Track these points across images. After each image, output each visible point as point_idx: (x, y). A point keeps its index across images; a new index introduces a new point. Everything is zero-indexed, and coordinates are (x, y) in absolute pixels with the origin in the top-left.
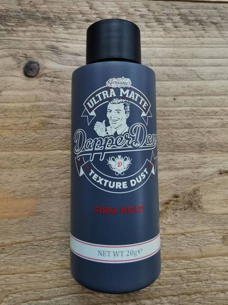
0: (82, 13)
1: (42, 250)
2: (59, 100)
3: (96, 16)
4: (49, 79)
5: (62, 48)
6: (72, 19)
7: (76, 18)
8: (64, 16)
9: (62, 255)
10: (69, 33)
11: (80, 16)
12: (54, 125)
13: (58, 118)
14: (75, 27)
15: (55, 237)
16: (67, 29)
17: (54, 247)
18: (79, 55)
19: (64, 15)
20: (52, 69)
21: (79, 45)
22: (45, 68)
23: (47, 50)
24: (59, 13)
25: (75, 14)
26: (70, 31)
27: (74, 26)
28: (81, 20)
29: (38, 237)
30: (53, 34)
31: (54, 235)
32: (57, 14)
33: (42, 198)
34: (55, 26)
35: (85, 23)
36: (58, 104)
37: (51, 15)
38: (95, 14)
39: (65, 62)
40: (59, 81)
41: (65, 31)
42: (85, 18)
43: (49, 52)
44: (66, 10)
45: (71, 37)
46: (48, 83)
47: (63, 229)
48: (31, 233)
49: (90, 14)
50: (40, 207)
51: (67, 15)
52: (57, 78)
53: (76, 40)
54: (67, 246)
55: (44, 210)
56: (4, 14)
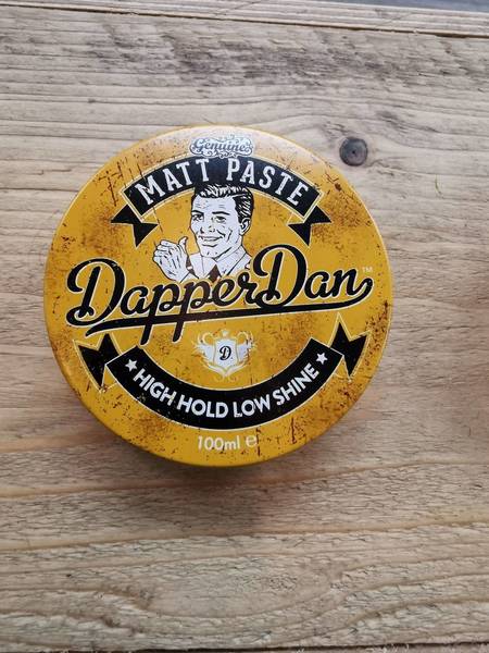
0: (434, 60)
1: (397, 486)
2: (406, 208)
3: (458, 65)
4: (386, 170)
5: (404, 118)
6: (417, 69)
7: (424, 67)
8: (403, 64)
9: (434, 496)
10: (414, 93)
11: (431, 65)
12: (399, 252)
13: (407, 239)
14: (422, 82)
15: (418, 462)
16: (409, 85)
17: (419, 481)
18: (434, 131)
19: (403, 62)
20: (390, 153)
21: (433, 114)
22: (377, 150)
23: (380, 119)
24: (393, 58)
25: (422, 60)
26: (415, 89)
27: (422, 80)
28: (432, 71)
29: (388, 460)
30: (386, 93)
31: (416, 458)
32: (391, 60)
33: (388, 385)
34: (388, 80)
35: (441, 76)
36: (404, 215)
37: (382, 61)
38: (457, 61)
39: (411, 142)
40: (404, 175)
41: (408, 90)
42: (439, 68)
43: (384, 122)
44: (406, 54)
45: (419, 99)
46: (384, 176)
47: (431, 447)
48: (373, 452)
49: (449, 62)
50: (387, 403)
51: (408, 62)
52: (400, 169)
53: (427, 104)
54: (441, 478)
55: (392, 409)
56: (301, 56)
